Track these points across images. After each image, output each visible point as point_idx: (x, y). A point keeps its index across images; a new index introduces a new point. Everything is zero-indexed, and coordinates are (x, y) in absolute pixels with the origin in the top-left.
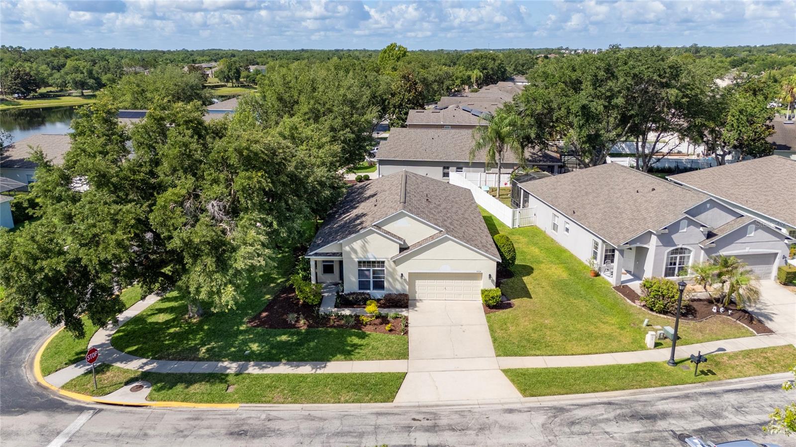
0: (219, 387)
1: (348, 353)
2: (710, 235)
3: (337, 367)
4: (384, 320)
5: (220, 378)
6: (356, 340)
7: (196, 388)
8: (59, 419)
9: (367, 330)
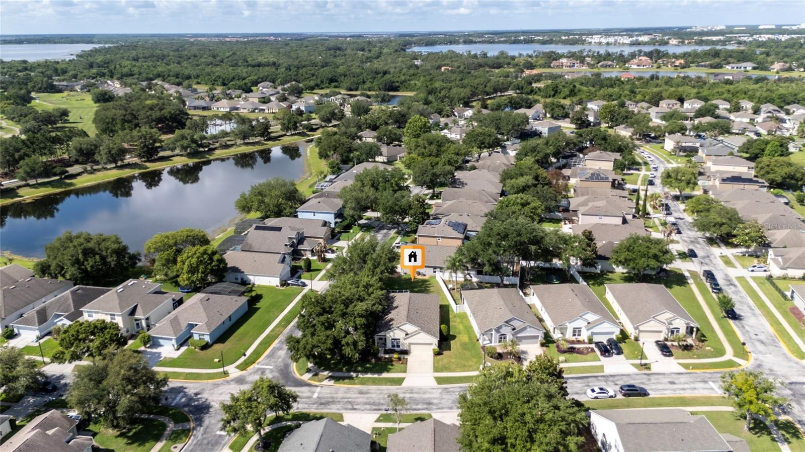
0: (352, 381)
1: (388, 371)
2: (514, 329)
3: (385, 375)
4: (399, 359)
5: (351, 378)
6: (390, 367)
7: (346, 381)
8: (313, 389)
9: (394, 363)
